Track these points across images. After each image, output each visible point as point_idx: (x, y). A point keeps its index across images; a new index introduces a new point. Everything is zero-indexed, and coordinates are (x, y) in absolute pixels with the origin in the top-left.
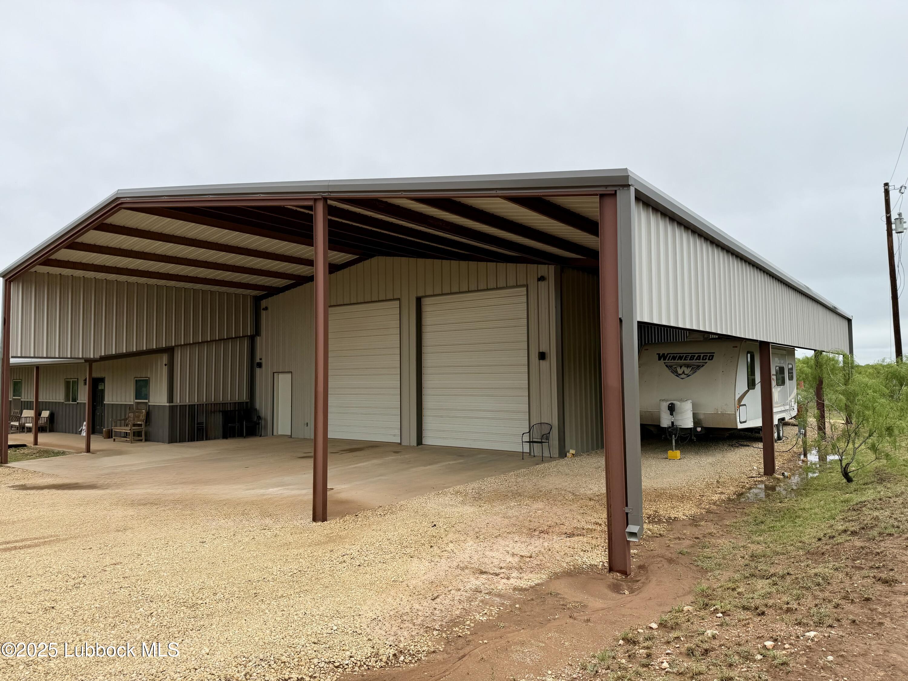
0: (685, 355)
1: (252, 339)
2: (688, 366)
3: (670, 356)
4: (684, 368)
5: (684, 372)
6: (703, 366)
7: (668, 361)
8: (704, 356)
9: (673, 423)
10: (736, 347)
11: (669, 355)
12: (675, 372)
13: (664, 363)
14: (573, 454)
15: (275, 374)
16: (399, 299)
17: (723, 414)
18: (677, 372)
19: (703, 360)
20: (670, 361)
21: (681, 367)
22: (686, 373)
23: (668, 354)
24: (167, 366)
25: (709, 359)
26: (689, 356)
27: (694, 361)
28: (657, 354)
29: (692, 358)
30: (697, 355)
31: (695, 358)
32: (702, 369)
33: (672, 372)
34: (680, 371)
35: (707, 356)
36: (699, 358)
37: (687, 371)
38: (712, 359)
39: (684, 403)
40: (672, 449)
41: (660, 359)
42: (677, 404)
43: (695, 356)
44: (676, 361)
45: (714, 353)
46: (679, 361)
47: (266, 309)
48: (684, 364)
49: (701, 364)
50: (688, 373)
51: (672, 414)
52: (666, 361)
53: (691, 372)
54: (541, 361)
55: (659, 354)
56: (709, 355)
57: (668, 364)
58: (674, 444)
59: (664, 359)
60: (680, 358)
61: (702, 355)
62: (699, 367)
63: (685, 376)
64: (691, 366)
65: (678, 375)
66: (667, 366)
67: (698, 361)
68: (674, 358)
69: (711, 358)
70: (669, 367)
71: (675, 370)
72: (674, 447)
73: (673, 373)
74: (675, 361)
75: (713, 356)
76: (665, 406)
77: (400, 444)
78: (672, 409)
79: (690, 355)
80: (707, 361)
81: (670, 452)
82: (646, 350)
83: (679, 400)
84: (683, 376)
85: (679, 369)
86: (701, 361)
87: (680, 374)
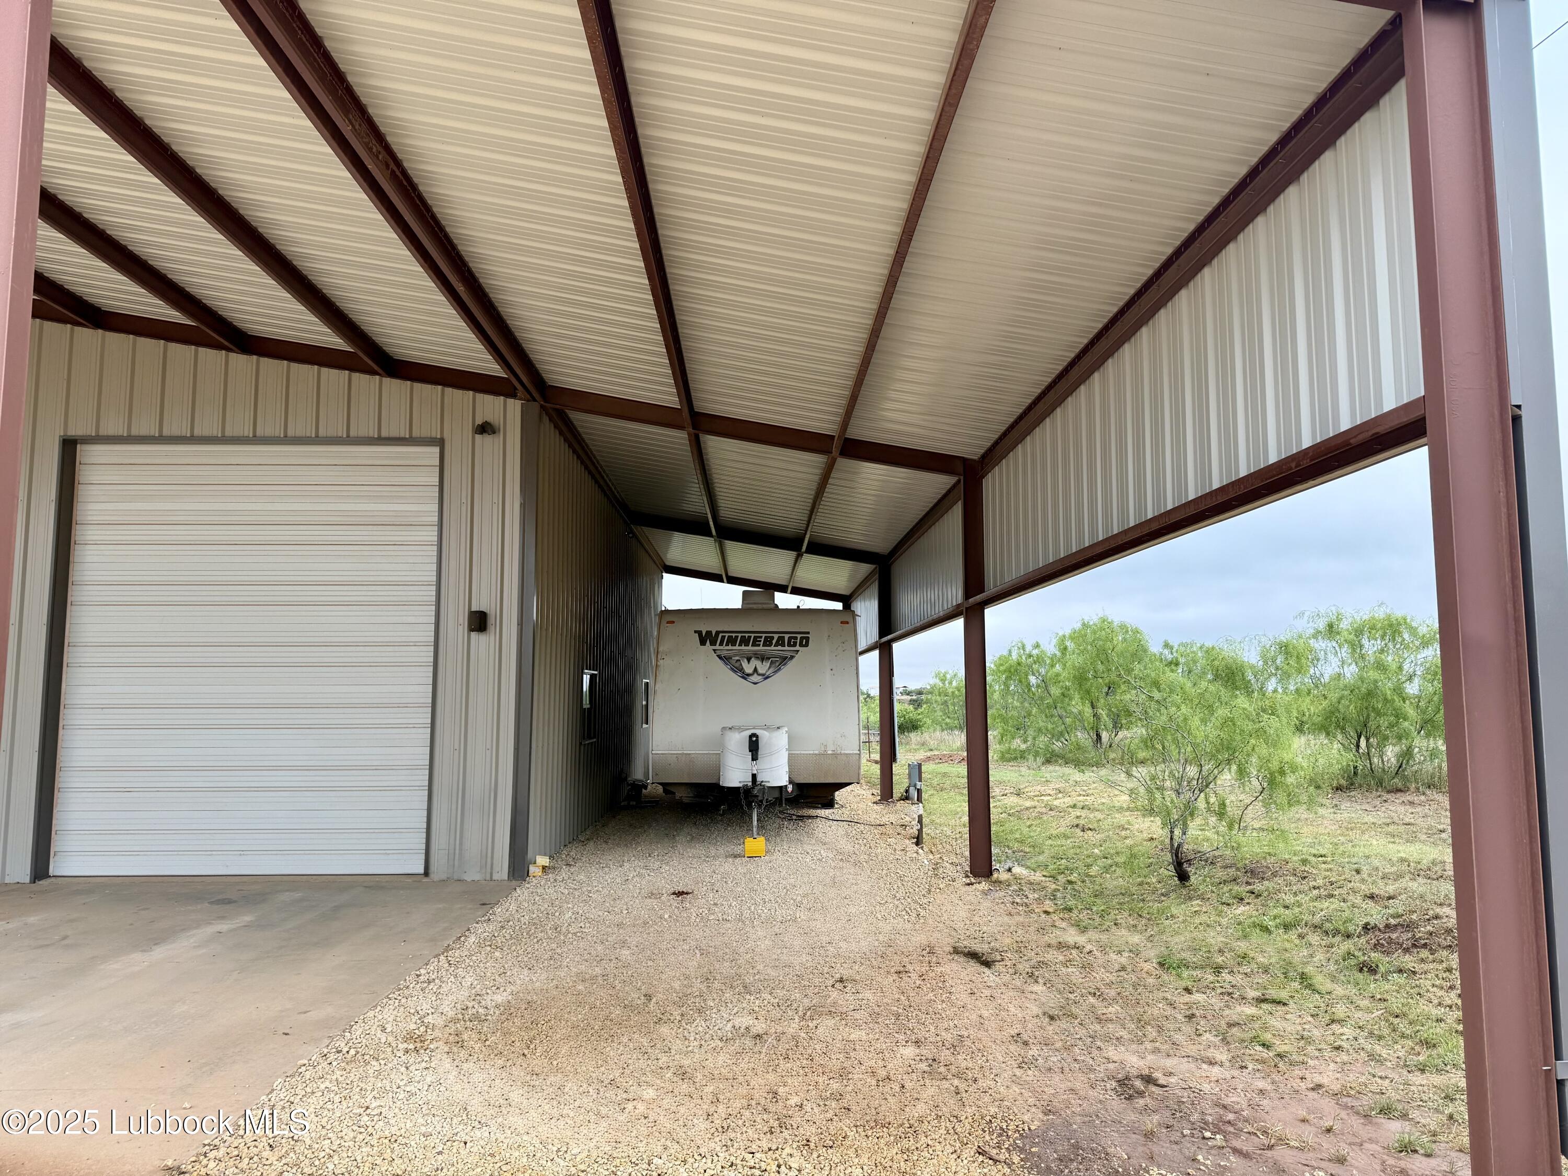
0: (753, 635)
2: (763, 658)
3: (723, 637)
4: (755, 663)
5: (755, 670)
6: (792, 657)
7: (721, 648)
8: (790, 638)
9: (754, 777)
10: (847, 623)
11: (721, 635)
12: (738, 670)
13: (714, 650)
14: (544, 868)
17: (835, 755)
18: (741, 670)
19: (789, 645)
20: (724, 647)
21: (749, 660)
23: (718, 633)
25: (801, 645)
26: (761, 637)
27: (773, 648)
28: (696, 632)
29: (768, 642)
30: (776, 636)
31: (774, 642)
33: (732, 669)
34: (749, 669)
35: (796, 638)
36: (780, 641)
37: (763, 668)
38: (807, 645)
39: (776, 734)
40: (752, 836)
41: (703, 643)
42: (763, 734)
43: (773, 638)
44: (737, 647)
45: (808, 633)
46: (743, 647)
48: (756, 654)
49: (789, 654)
50: (764, 672)
51: (755, 758)
52: (717, 647)
53: (771, 670)
54: (474, 635)
55: (699, 633)
56: (799, 636)
57: (724, 653)
58: (755, 823)
59: (713, 643)
60: (745, 642)
61: (787, 636)
62: (784, 660)
63: (760, 677)
64: (769, 658)
65: (745, 676)
66: (719, 657)
67: (780, 648)
68: (732, 641)
69: (805, 642)
70: (725, 659)
71: (737, 665)
72: (755, 829)
73: (735, 672)
74: (734, 648)
75: (807, 639)
76: (737, 742)
78: (754, 745)
79: (764, 635)
80: (798, 648)
81: (749, 841)
82: (668, 623)
83: (767, 728)
84: (755, 678)
85: (745, 664)
86: (786, 648)
87: (748, 675)
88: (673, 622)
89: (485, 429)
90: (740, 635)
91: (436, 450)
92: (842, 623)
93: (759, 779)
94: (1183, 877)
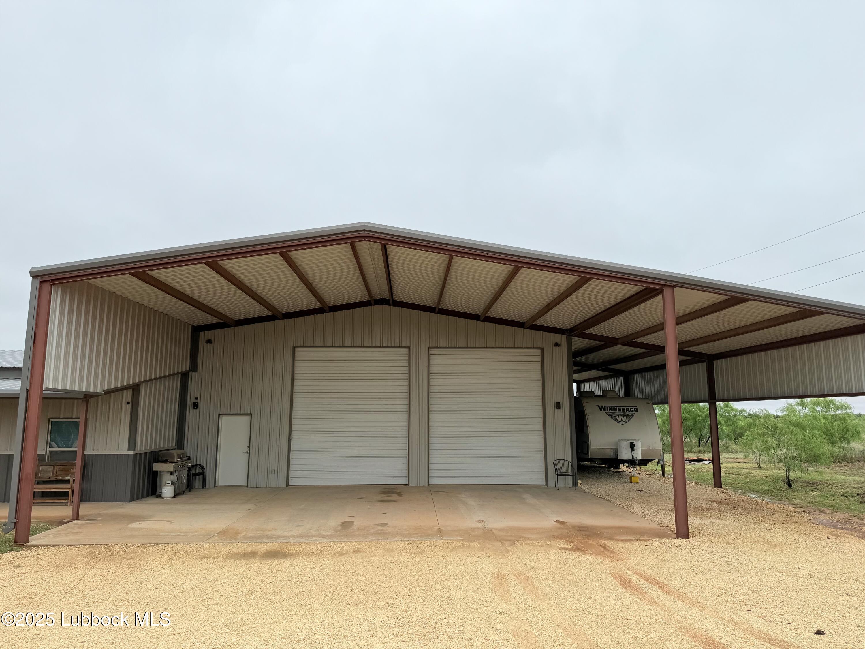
0: (617, 407)
1: (185, 376)
2: (623, 416)
3: (607, 408)
4: (621, 417)
5: (622, 420)
6: (633, 416)
7: (608, 412)
8: (630, 409)
9: (633, 456)
10: (649, 403)
12: (616, 420)
13: (606, 413)
14: (581, 483)
15: (221, 416)
16: (409, 348)
18: (617, 420)
22: (623, 420)
23: (605, 406)
24: (130, 405)
28: (597, 406)
31: (625, 410)
32: (633, 418)
33: (613, 419)
34: (619, 419)
36: (628, 410)
37: (624, 419)
38: (637, 411)
39: (637, 442)
41: (601, 410)
43: (624, 408)
45: (636, 407)
46: (615, 412)
47: (209, 341)
48: (620, 414)
49: (632, 414)
50: (625, 420)
51: (633, 450)
53: (627, 420)
54: (556, 410)
55: (599, 406)
56: (634, 408)
57: (609, 414)
59: (605, 410)
60: (615, 409)
62: (630, 417)
63: (624, 422)
64: (625, 416)
65: (619, 422)
67: (628, 412)
68: (611, 409)
70: (610, 416)
71: (615, 418)
74: (612, 412)
75: (637, 409)
77: (408, 485)
78: (632, 446)
79: (621, 407)
80: (634, 412)
82: (586, 402)
83: (634, 440)
84: (622, 423)
85: (617, 417)
86: (630, 412)
87: (620, 421)
88: (588, 402)
89: (557, 345)
90: (613, 407)
91: (541, 351)
92: (647, 403)
93: (634, 457)
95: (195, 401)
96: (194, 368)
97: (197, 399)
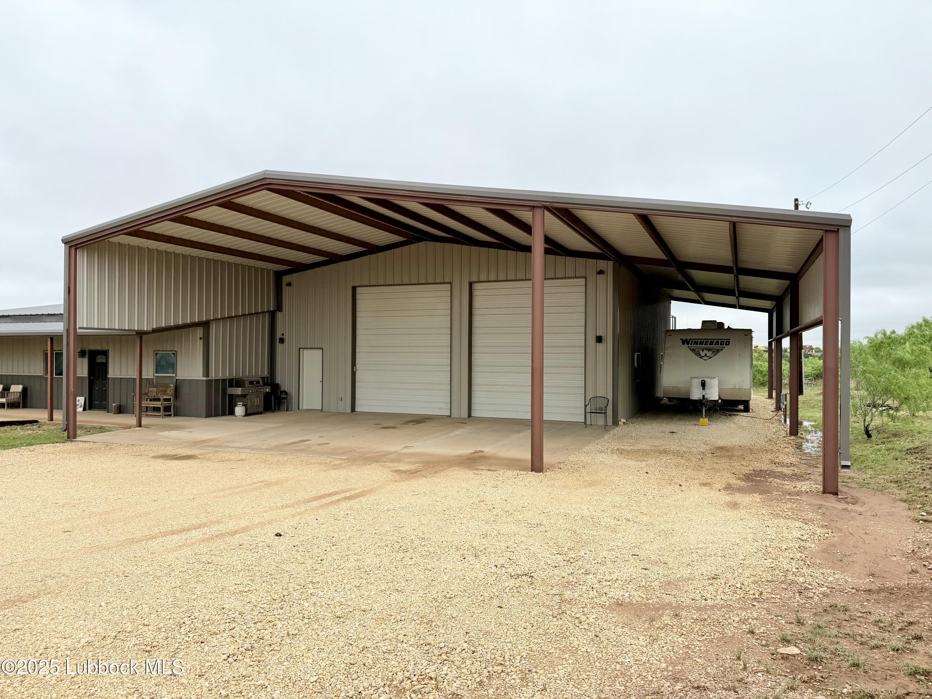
0: (705, 341)
1: (273, 315)
2: (709, 350)
3: (692, 341)
4: (705, 352)
5: (706, 355)
6: (722, 350)
8: (721, 342)
9: (703, 396)
10: (748, 335)
12: (698, 354)
13: (688, 347)
14: (624, 423)
15: (301, 350)
16: (451, 283)
17: (740, 389)
18: (700, 354)
19: (721, 344)
20: (692, 345)
21: (703, 350)
22: (708, 355)
23: (690, 340)
24: (202, 340)
25: (726, 345)
26: (709, 341)
27: (713, 346)
28: (680, 339)
29: (711, 343)
30: (715, 341)
31: (714, 343)
32: (721, 353)
33: (696, 354)
34: (703, 354)
35: (724, 342)
36: (717, 343)
37: (709, 354)
38: (728, 345)
39: (713, 380)
40: (702, 417)
41: (683, 343)
42: (707, 380)
43: (714, 342)
44: (698, 345)
45: (730, 339)
46: (700, 345)
47: (289, 284)
48: (706, 348)
49: (720, 348)
51: (704, 389)
52: (690, 345)
53: (712, 355)
54: (598, 344)
55: (682, 340)
56: (725, 341)
57: (692, 348)
58: (704, 413)
59: (688, 344)
60: (701, 343)
61: (720, 341)
62: (718, 351)
63: (708, 358)
64: (712, 350)
65: (701, 357)
66: (690, 349)
67: (717, 346)
68: (696, 343)
69: (728, 343)
70: (693, 350)
71: (698, 353)
72: (704, 416)
73: (697, 355)
75: (729, 342)
76: (697, 383)
77: (450, 416)
78: (703, 384)
80: (724, 346)
81: (701, 420)
82: (669, 335)
83: (709, 378)
84: (705, 358)
85: (701, 352)
86: (720, 346)
87: (703, 357)
88: (671, 335)
89: (601, 272)
90: (699, 340)
91: (584, 280)
92: (745, 335)
93: (706, 397)
94: (869, 436)
95: (282, 337)
96: (279, 307)
97: (283, 335)
